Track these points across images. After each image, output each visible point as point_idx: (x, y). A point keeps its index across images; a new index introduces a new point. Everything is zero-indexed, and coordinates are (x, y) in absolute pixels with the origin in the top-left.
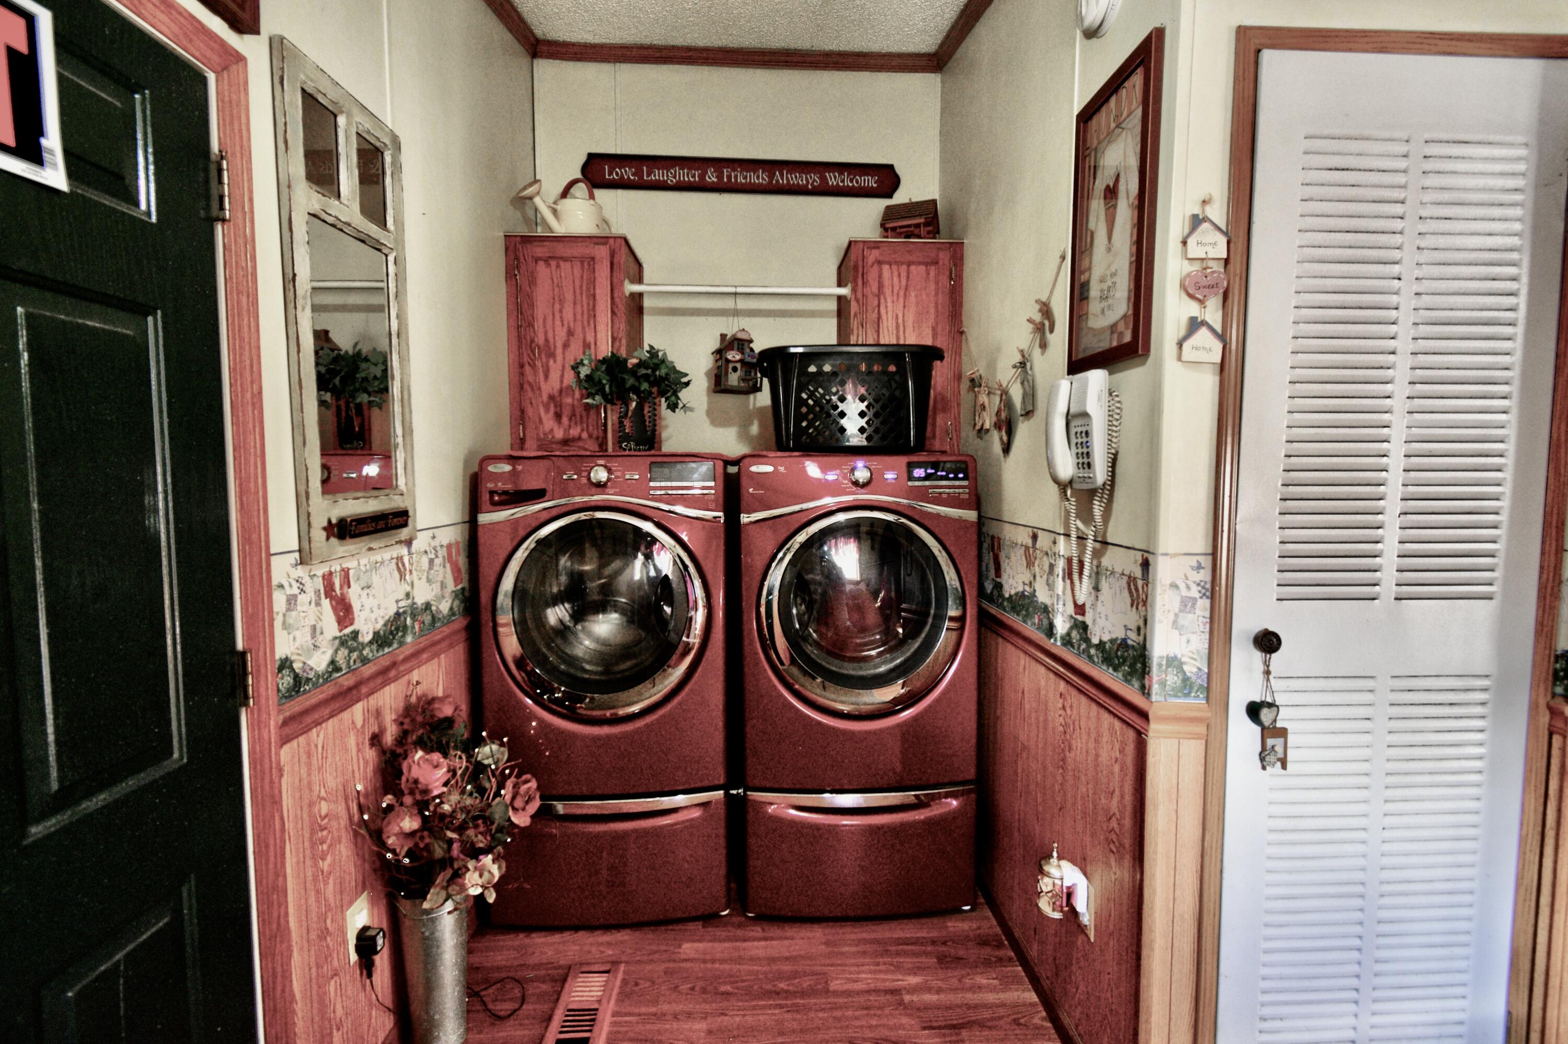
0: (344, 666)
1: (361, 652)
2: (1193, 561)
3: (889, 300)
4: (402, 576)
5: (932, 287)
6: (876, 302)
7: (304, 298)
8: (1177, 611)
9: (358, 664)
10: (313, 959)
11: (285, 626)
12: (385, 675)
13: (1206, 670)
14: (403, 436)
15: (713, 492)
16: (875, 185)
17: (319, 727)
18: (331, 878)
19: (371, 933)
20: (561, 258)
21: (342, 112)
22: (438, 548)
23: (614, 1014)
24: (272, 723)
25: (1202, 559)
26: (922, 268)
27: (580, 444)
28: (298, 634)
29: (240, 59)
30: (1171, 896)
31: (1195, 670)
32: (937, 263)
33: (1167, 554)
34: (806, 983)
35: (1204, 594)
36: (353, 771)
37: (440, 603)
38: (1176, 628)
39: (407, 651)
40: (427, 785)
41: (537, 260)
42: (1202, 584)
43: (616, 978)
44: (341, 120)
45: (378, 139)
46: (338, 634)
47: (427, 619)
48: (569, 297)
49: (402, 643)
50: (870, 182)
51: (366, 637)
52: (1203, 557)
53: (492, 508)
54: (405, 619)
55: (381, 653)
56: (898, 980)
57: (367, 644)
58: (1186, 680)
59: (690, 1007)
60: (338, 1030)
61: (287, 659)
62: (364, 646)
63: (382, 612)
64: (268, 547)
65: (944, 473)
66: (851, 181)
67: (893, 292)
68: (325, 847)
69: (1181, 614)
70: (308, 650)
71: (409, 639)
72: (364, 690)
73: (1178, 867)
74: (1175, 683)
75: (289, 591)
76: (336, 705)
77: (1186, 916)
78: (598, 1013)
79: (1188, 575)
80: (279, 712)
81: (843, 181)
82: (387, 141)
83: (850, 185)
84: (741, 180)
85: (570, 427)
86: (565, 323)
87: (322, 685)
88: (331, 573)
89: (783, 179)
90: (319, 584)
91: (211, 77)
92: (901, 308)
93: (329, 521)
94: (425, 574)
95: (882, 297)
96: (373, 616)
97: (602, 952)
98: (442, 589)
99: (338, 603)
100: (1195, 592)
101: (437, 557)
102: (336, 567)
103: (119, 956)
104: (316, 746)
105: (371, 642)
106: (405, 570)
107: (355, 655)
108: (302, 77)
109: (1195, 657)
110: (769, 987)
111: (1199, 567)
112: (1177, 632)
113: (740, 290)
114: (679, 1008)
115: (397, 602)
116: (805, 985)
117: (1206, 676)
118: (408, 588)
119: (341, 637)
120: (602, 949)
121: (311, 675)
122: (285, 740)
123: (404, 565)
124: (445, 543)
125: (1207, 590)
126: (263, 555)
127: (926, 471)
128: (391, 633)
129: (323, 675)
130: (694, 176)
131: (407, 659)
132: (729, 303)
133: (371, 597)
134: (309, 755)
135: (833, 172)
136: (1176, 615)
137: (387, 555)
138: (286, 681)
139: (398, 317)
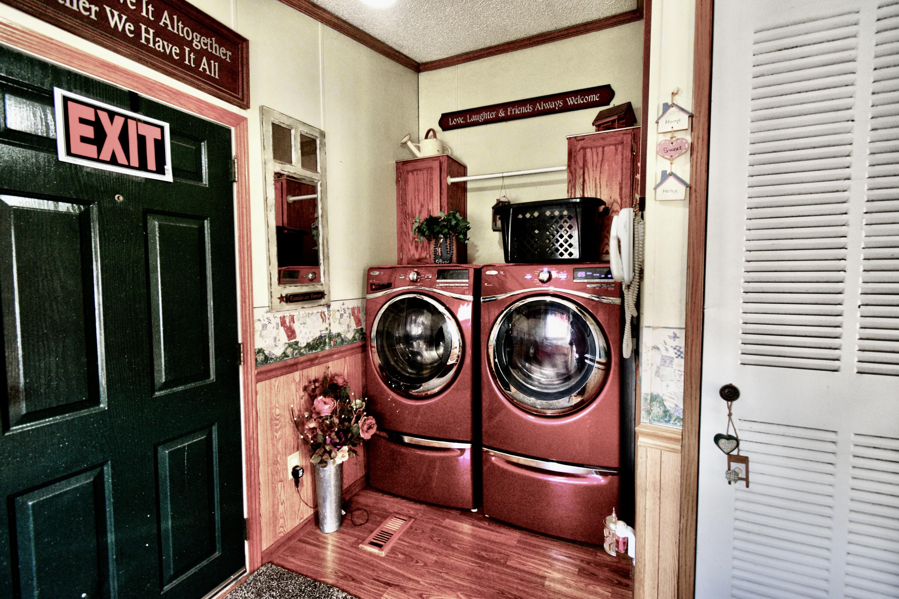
0: (290, 355)
1: (300, 350)
2: (671, 332)
3: (591, 170)
4: (324, 321)
5: (619, 157)
6: (582, 172)
7: (271, 206)
8: (659, 365)
9: (298, 355)
10: (270, 471)
11: (261, 336)
12: (312, 362)
13: (682, 407)
14: (323, 260)
15: (468, 285)
16: (598, 100)
17: (276, 378)
18: (281, 441)
19: (298, 469)
20: (418, 170)
21: (293, 128)
22: (346, 309)
23: (399, 539)
24: (253, 373)
25: (677, 332)
26: (613, 148)
27: (425, 261)
28: (267, 340)
29: (244, 119)
30: (657, 554)
31: (673, 406)
32: (622, 143)
33: (649, 327)
34: (497, 556)
35: (679, 355)
36: (293, 400)
37: (347, 334)
38: (658, 376)
39: (325, 353)
40: (320, 411)
41: (408, 172)
42: (678, 348)
43: (407, 524)
44: (293, 132)
45: (312, 135)
46: (288, 342)
47: (339, 340)
48: (422, 188)
49: (322, 349)
50: (595, 98)
51: (303, 344)
52: (678, 330)
53: (372, 292)
54: (325, 339)
55: (311, 352)
56: (548, 572)
57: (303, 348)
58: (666, 412)
59: (434, 548)
60: (282, 504)
61: (261, 349)
62: (301, 348)
63: (312, 335)
64: (252, 305)
65: (598, 275)
66: (582, 100)
67: (593, 164)
68: (278, 427)
69: (662, 368)
70: (272, 347)
71: (327, 348)
72: (300, 366)
73: (661, 536)
74: (658, 413)
75: (263, 322)
76: (284, 371)
77: (668, 571)
78: (393, 536)
79: (666, 342)
80: (256, 369)
81: (577, 101)
82: (317, 135)
83: (582, 102)
84: (517, 112)
85: (421, 252)
86: (420, 201)
87: (278, 362)
88: (284, 317)
89: (541, 107)
90: (279, 321)
91: (233, 129)
92: (599, 174)
93: (281, 295)
94: (338, 320)
95: (586, 169)
96: (307, 336)
97: (409, 511)
98: (348, 328)
99: (288, 329)
100: (672, 353)
101: (345, 313)
102: (287, 314)
103: (186, 444)
104: (274, 386)
105: (305, 347)
106: (326, 317)
107: (296, 351)
108: (272, 119)
109: (673, 397)
110: (477, 552)
111: (675, 337)
112: (659, 379)
113: (505, 175)
114: (430, 547)
115: (321, 331)
116: (495, 557)
117: (682, 411)
118: (327, 326)
119: (289, 343)
120: (409, 510)
121: (273, 357)
122: (258, 381)
123: (325, 315)
124: (351, 307)
125: (682, 353)
126: (251, 307)
127: (586, 273)
128: (317, 344)
129: (279, 358)
130: (492, 115)
131: (324, 357)
132: (499, 183)
133: (305, 328)
134: (271, 389)
135: (571, 97)
136: (658, 368)
137: (316, 310)
138: (261, 357)
139: (322, 209)
